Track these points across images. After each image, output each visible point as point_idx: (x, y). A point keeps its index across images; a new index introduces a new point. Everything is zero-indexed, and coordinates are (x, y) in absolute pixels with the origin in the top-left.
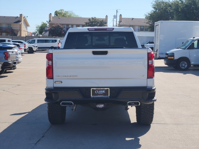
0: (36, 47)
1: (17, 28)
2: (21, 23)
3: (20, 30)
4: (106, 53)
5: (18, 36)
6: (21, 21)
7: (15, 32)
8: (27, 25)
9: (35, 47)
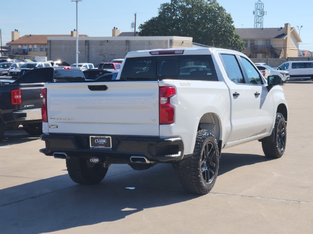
0: (287, 74)
1: (280, 46)
2: (286, 38)
3: (285, 48)
4: (104, 88)
5: (280, 57)
6: (286, 34)
7: (277, 52)
8: (297, 40)
9: (285, 75)
